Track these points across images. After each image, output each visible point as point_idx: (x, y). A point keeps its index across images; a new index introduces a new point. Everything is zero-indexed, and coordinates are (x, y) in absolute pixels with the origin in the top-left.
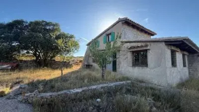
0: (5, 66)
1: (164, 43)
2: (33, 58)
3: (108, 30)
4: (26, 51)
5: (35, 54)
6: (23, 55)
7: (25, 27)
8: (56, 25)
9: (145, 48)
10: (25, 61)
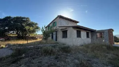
0: (2, 39)
1: (72, 28)
2: (16, 35)
3: (54, 20)
4: (12, 32)
5: (17, 33)
6: (11, 34)
7: (11, 20)
8: (28, 18)
9: (66, 30)
10: (12, 37)
